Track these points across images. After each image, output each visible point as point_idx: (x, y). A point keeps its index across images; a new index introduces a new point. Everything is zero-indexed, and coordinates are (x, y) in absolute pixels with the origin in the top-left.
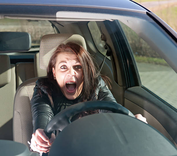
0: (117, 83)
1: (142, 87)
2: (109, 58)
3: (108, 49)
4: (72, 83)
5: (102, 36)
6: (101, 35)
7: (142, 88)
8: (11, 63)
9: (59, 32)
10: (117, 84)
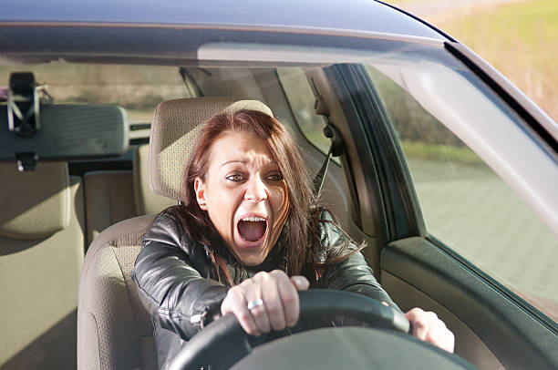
0: (361, 229)
1: (427, 238)
2: (337, 159)
3: (334, 138)
4: (256, 219)
5: (317, 102)
6: (315, 100)
7: (427, 242)
8: (70, 174)
9: (200, 94)
10: (360, 231)
